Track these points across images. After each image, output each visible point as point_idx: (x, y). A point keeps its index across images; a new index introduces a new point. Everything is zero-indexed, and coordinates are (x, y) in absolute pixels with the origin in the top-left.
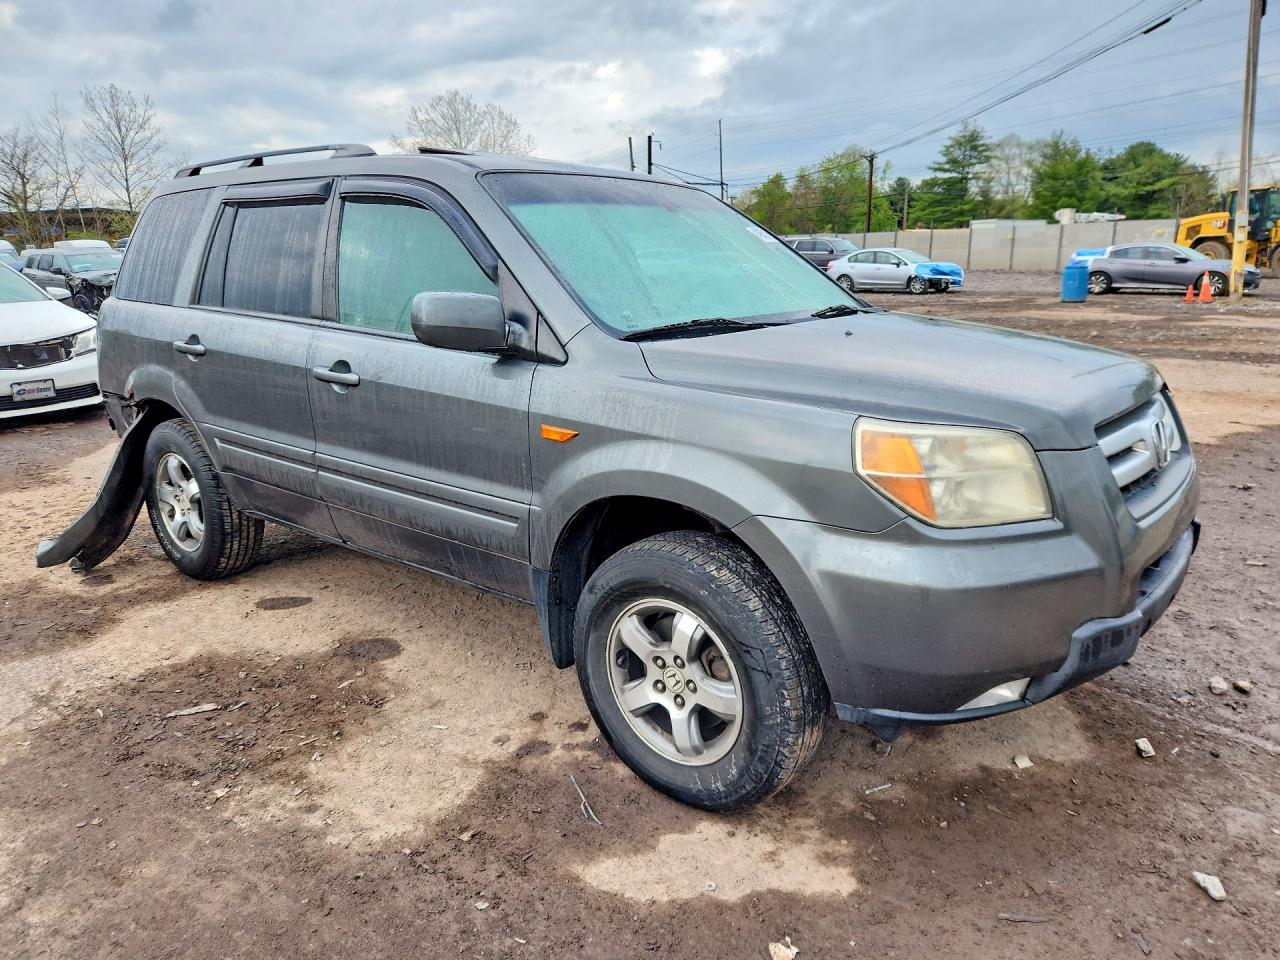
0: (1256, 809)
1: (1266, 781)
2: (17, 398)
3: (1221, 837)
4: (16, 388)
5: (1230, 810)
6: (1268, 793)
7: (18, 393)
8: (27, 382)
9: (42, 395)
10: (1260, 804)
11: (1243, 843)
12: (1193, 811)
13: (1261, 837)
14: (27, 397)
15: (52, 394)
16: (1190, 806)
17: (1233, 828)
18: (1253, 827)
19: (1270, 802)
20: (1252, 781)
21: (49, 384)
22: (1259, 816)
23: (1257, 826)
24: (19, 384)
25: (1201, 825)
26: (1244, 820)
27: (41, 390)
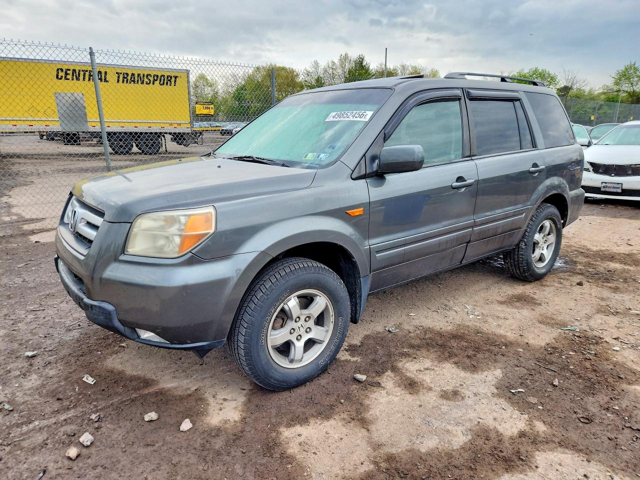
0: (29, 389)
1: (30, 404)
2: (603, 189)
3: (37, 371)
4: (604, 184)
5: (38, 382)
6: (27, 399)
7: (604, 187)
8: (609, 183)
9: (615, 190)
10: (29, 392)
11: (28, 374)
12: (52, 373)
13: (22, 380)
14: (607, 190)
15: (619, 191)
16: (55, 373)
17: (34, 376)
18: (27, 382)
19: (25, 396)
20: (37, 400)
21: (620, 186)
22: (27, 387)
23: (25, 383)
24: (606, 183)
25: (46, 370)
26: (32, 382)
27: (614, 188)
